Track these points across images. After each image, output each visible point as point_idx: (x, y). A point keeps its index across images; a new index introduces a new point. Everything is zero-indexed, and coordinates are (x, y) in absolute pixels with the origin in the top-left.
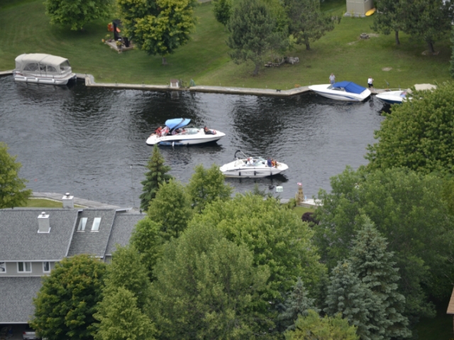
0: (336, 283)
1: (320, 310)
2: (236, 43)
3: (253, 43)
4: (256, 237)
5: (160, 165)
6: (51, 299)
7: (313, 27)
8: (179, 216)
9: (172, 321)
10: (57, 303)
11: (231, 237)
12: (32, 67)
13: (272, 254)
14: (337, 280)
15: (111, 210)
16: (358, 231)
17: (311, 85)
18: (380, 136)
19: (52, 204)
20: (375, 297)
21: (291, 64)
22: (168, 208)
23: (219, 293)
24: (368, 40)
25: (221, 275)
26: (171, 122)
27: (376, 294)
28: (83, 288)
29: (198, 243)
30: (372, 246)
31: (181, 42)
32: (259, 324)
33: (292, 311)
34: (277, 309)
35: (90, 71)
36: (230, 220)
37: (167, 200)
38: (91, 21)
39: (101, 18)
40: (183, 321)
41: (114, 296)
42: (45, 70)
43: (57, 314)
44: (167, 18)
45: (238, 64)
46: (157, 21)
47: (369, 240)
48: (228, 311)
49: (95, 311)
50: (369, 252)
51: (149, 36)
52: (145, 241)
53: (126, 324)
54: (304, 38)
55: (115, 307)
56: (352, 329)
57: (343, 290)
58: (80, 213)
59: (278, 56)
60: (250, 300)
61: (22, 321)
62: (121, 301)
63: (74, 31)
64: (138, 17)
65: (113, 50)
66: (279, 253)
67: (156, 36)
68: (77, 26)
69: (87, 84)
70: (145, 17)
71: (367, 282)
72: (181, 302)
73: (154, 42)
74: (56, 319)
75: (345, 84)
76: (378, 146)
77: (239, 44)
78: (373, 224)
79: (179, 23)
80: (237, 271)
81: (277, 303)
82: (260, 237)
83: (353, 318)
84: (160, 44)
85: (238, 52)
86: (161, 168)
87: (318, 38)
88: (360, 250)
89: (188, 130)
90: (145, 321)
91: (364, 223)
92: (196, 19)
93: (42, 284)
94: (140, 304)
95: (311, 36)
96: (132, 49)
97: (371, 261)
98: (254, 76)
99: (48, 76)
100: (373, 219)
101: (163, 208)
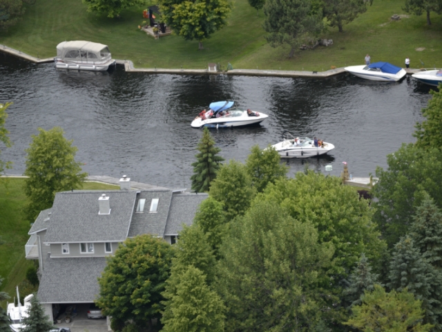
0: (398, 258)
1: (384, 285)
2: (272, 26)
3: (289, 26)
4: (319, 214)
5: (210, 146)
6: (117, 278)
7: (346, 10)
8: (240, 195)
9: (240, 297)
10: (122, 283)
11: (295, 214)
12: (73, 54)
13: (334, 230)
14: (400, 255)
15: (167, 191)
16: (417, 207)
17: (347, 66)
18: (429, 114)
19: (102, 187)
20: (436, 271)
21: (325, 46)
22: (230, 188)
23: (286, 269)
24: (399, 21)
25: (288, 253)
26: (215, 105)
27: (436, 269)
28: (148, 267)
29: (263, 221)
30: (431, 222)
31: (217, 26)
32: (325, 300)
33: (356, 286)
34: (341, 285)
35: (130, 57)
36: (294, 198)
37: (228, 180)
38: (128, 8)
39: (137, 5)
40: (251, 297)
41: (184, 275)
42: (86, 57)
43: (123, 293)
44: (204, 3)
45: (274, 47)
46: (195, 6)
47: (428, 216)
48: (294, 288)
49: (163, 289)
50: (428, 227)
51: (187, 22)
52: (209, 220)
53: (196, 301)
54: (338, 21)
55: (185, 285)
56: (418, 303)
57: (406, 265)
58: (138, 194)
59: (312, 39)
60: (316, 276)
61: (87, 300)
62: (191, 279)
63: (110, 19)
64: (175, 3)
65: (150, 36)
66: (341, 230)
67: (194, 21)
68: (113, 14)
69: (126, 70)
70: (183, 3)
71: (427, 257)
72: (248, 279)
73: (192, 27)
74: (122, 298)
75: (381, 64)
76: (426, 124)
77: (275, 28)
78: (432, 200)
79: (215, 8)
80: (303, 248)
81: (340, 279)
82: (324, 214)
83: (416, 292)
84: (197, 29)
85: (274, 36)
86: (211, 149)
87: (351, 20)
88: (420, 225)
89: (232, 112)
90: (215, 299)
91: (423, 199)
92: (231, 4)
93: (106, 264)
94: (208, 282)
95: (345, 18)
96: (169, 35)
97: (430, 236)
98: (290, 58)
99: (89, 62)
100: (432, 195)
101: (225, 188)
